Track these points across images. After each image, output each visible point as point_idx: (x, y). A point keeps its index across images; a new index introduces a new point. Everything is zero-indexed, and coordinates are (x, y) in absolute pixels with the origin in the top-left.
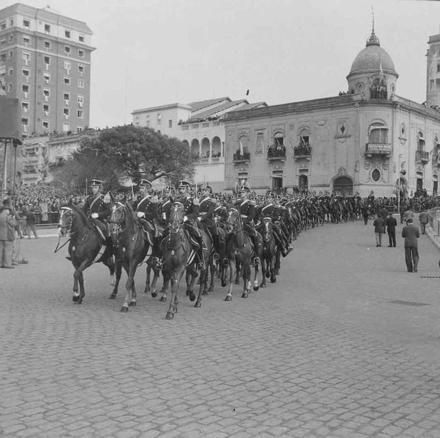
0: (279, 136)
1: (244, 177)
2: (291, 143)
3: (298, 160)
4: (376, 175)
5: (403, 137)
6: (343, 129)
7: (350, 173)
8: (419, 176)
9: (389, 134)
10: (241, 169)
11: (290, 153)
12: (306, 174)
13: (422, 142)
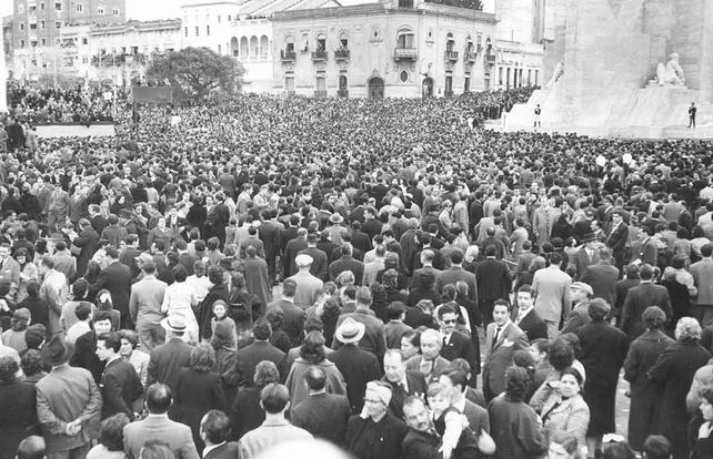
0: (321, 37)
1: (291, 75)
2: (332, 46)
3: (338, 62)
4: (404, 76)
5: (430, 39)
6: (376, 34)
7: (382, 75)
8: (449, 74)
9: (415, 38)
10: (288, 68)
11: (331, 55)
12: (345, 74)
13: (451, 43)
